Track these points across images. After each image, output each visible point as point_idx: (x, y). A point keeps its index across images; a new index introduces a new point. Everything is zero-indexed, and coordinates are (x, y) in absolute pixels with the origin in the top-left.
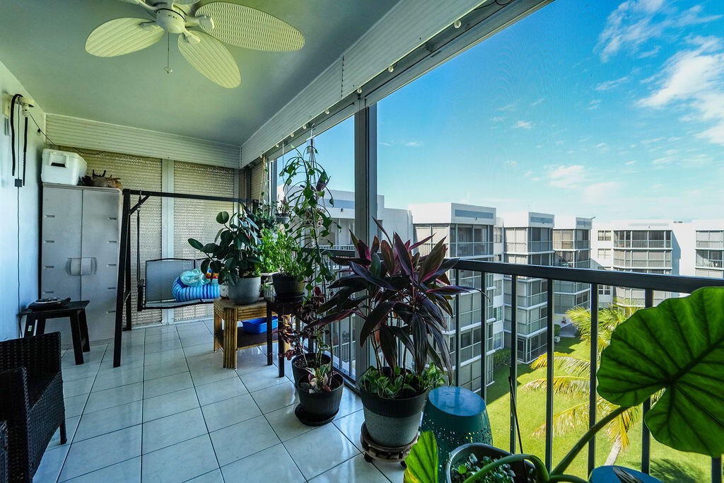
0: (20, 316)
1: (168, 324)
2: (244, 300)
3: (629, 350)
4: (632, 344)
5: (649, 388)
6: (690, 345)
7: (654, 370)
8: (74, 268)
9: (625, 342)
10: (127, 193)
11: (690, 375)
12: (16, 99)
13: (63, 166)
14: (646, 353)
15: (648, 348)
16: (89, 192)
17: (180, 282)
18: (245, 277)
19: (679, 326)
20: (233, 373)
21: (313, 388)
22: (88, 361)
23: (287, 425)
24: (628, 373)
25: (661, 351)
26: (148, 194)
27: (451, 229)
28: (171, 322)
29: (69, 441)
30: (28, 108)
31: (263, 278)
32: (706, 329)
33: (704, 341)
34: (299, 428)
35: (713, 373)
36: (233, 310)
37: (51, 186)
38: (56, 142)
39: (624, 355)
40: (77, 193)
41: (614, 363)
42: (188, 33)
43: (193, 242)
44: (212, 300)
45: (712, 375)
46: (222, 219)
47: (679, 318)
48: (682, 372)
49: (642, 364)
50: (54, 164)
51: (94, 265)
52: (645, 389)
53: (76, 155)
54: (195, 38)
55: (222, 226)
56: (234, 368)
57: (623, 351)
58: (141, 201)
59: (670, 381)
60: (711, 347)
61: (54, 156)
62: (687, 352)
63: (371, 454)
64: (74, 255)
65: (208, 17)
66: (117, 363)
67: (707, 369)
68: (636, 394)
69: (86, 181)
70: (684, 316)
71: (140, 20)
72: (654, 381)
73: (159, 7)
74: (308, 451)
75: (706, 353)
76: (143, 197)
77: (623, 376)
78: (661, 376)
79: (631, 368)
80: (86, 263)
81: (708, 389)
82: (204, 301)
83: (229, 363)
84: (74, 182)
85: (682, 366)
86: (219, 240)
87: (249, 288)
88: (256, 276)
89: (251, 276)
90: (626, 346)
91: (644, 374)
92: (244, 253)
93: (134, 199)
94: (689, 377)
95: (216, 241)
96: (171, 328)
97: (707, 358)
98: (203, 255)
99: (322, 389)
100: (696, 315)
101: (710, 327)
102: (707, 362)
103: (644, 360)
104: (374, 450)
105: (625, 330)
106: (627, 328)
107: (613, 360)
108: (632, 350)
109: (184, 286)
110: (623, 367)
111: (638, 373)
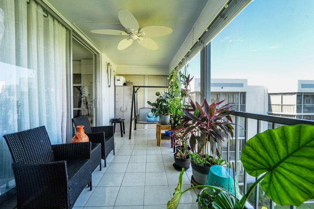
0: (110, 121)
1: (146, 129)
2: (164, 123)
3: (253, 151)
4: (255, 149)
5: (262, 170)
6: (279, 153)
7: (264, 162)
8: (122, 110)
9: (252, 147)
10: (134, 87)
11: (279, 167)
12: (108, 64)
13: (119, 80)
14: (260, 154)
15: (261, 151)
16: (126, 87)
17: (148, 116)
18: (165, 115)
19: (274, 143)
20: (159, 148)
21: (178, 156)
22: (125, 136)
23: (169, 168)
24: (252, 161)
25: (267, 154)
26: (139, 87)
27: (298, 96)
28: (147, 129)
29: (115, 155)
30: (111, 66)
31: (171, 116)
32: (286, 146)
33: (285, 151)
34: (173, 170)
35: (288, 168)
36: (160, 126)
37: (117, 86)
38: (118, 74)
39: (251, 153)
40: (122, 88)
41: (246, 156)
42: (139, 38)
43: (149, 103)
44: (156, 122)
45: (288, 169)
46: (158, 94)
47: (274, 139)
48: (276, 165)
49: (259, 159)
50: (117, 80)
51: (126, 109)
52: (260, 170)
53: (122, 77)
54: (141, 38)
55: (158, 97)
56: (160, 146)
57: (250, 151)
58: (138, 89)
59: (271, 169)
60: (288, 156)
61: (117, 78)
62: (278, 156)
63: (193, 185)
64: (122, 106)
65: (143, 32)
66: (130, 138)
67: (286, 165)
68: (257, 172)
69: (125, 84)
70: (276, 139)
71: (127, 39)
72: (264, 167)
73: (130, 34)
74: (173, 177)
75: (286, 158)
76: (138, 88)
77: (251, 162)
78: (267, 166)
79: (254, 159)
80: (125, 108)
81: (285, 175)
82: (154, 122)
83: (159, 144)
84: (122, 85)
85: (276, 162)
86: (157, 102)
87: (165, 119)
88: (169, 115)
89: (167, 115)
90: (252, 149)
91: (259, 163)
92: (165, 106)
93: (136, 89)
94: (279, 168)
95: (156, 102)
96: (147, 131)
97: (286, 161)
98: (152, 107)
99: (182, 158)
100: (281, 139)
101: (288, 145)
102: (286, 162)
103: (259, 157)
104: (194, 184)
105: (252, 142)
106: (252, 141)
107: (247, 154)
108: (255, 152)
109: (149, 117)
110: (250, 158)
111: (256, 162)
